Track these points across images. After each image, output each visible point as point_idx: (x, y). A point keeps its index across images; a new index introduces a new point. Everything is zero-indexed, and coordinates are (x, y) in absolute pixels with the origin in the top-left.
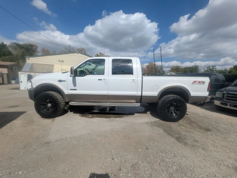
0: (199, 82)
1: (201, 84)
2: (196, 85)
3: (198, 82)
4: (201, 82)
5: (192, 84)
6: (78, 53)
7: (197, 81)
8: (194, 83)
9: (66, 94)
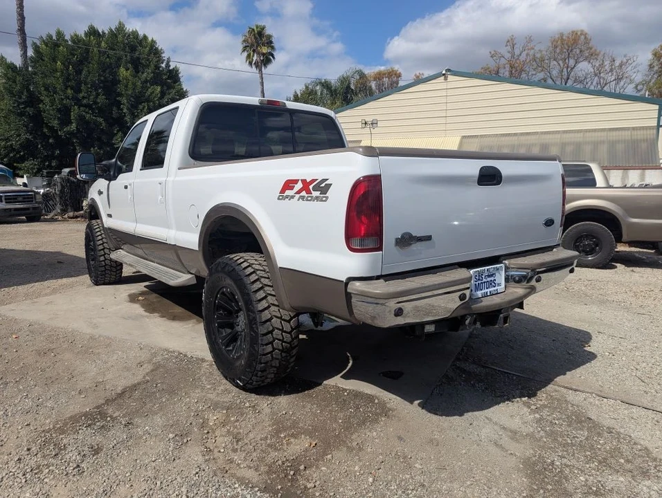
0: (306, 185)
1: (313, 199)
4: (311, 187)
5: (279, 199)
6: (444, 75)
7: (296, 182)
8: (287, 193)
9: (105, 226)
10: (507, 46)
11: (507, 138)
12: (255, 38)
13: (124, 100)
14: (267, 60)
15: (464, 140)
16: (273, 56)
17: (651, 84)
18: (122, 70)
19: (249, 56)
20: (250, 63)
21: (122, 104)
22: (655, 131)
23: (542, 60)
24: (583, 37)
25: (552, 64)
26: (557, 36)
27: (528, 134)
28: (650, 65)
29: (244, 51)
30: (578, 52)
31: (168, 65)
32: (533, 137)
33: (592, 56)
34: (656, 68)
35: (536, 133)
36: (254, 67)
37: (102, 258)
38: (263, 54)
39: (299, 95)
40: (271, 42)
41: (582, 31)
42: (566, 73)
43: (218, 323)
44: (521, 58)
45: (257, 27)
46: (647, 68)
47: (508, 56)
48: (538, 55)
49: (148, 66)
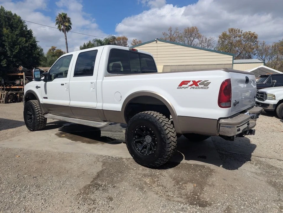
0: (195, 83)
1: (199, 88)
2: (188, 91)
3: (191, 83)
4: (198, 84)
5: (178, 88)
6: (156, 41)
7: (189, 82)
8: (183, 86)
9: (41, 103)
10: (169, 31)
11: (181, 67)
12: (62, 18)
13: (7, 44)
14: (68, 29)
15: (164, 67)
16: (70, 27)
17: (219, 48)
18: (5, 29)
19: (59, 27)
20: (60, 30)
21: (5, 46)
22: (232, 65)
23: (182, 37)
24: (196, 29)
25: (185, 39)
26: (186, 28)
27: (188, 65)
28: (219, 41)
29: (57, 24)
30: (194, 34)
31: (26, 28)
32: (190, 66)
33: (199, 37)
34: (220, 43)
35: (191, 65)
36: (61, 31)
37: (38, 118)
38: (66, 26)
39: (86, 45)
40: (70, 21)
41: (196, 27)
42: (190, 42)
43: (135, 141)
44: (174, 36)
45: (63, 14)
46: (217, 42)
47: (169, 35)
48: (180, 35)
49: (17, 28)
